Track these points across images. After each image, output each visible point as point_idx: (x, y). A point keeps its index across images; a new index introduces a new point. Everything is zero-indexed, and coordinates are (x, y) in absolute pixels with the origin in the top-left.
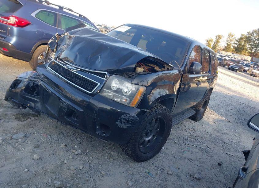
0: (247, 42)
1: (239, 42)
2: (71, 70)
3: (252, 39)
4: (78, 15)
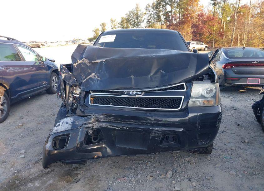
0: (128, 23)
1: (122, 25)
2: (136, 96)
3: (131, 19)
4: (6, 39)
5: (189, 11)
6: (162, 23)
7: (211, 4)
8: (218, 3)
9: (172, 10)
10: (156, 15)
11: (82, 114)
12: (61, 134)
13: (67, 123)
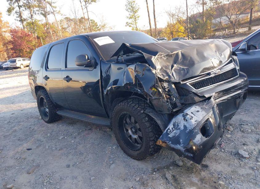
7: (17, 20)
8: (25, 20)
11: (201, 99)
12: (203, 122)
13: (198, 111)
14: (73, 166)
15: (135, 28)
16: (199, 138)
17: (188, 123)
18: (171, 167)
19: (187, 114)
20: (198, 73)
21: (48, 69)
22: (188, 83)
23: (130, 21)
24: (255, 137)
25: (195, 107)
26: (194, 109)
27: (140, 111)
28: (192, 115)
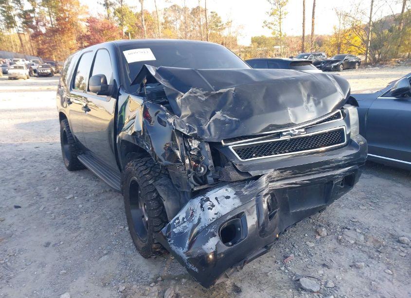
2: (301, 135)
5: (67, 13)
6: (19, 30)
7: (101, 4)
8: (111, 4)
9: (34, 8)
10: (4, 16)
11: (242, 178)
12: (229, 217)
13: (228, 197)
14: (54, 246)
15: (277, 32)
16: (212, 244)
17: (204, 214)
18: (184, 280)
19: (208, 199)
20: (257, 131)
21: (72, 89)
22: (231, 146)
23: (271, 19)
24: (353, 256)
25: (227, 190)
26: (222, 192)
27: (147, 181)
28: (215, 203)
